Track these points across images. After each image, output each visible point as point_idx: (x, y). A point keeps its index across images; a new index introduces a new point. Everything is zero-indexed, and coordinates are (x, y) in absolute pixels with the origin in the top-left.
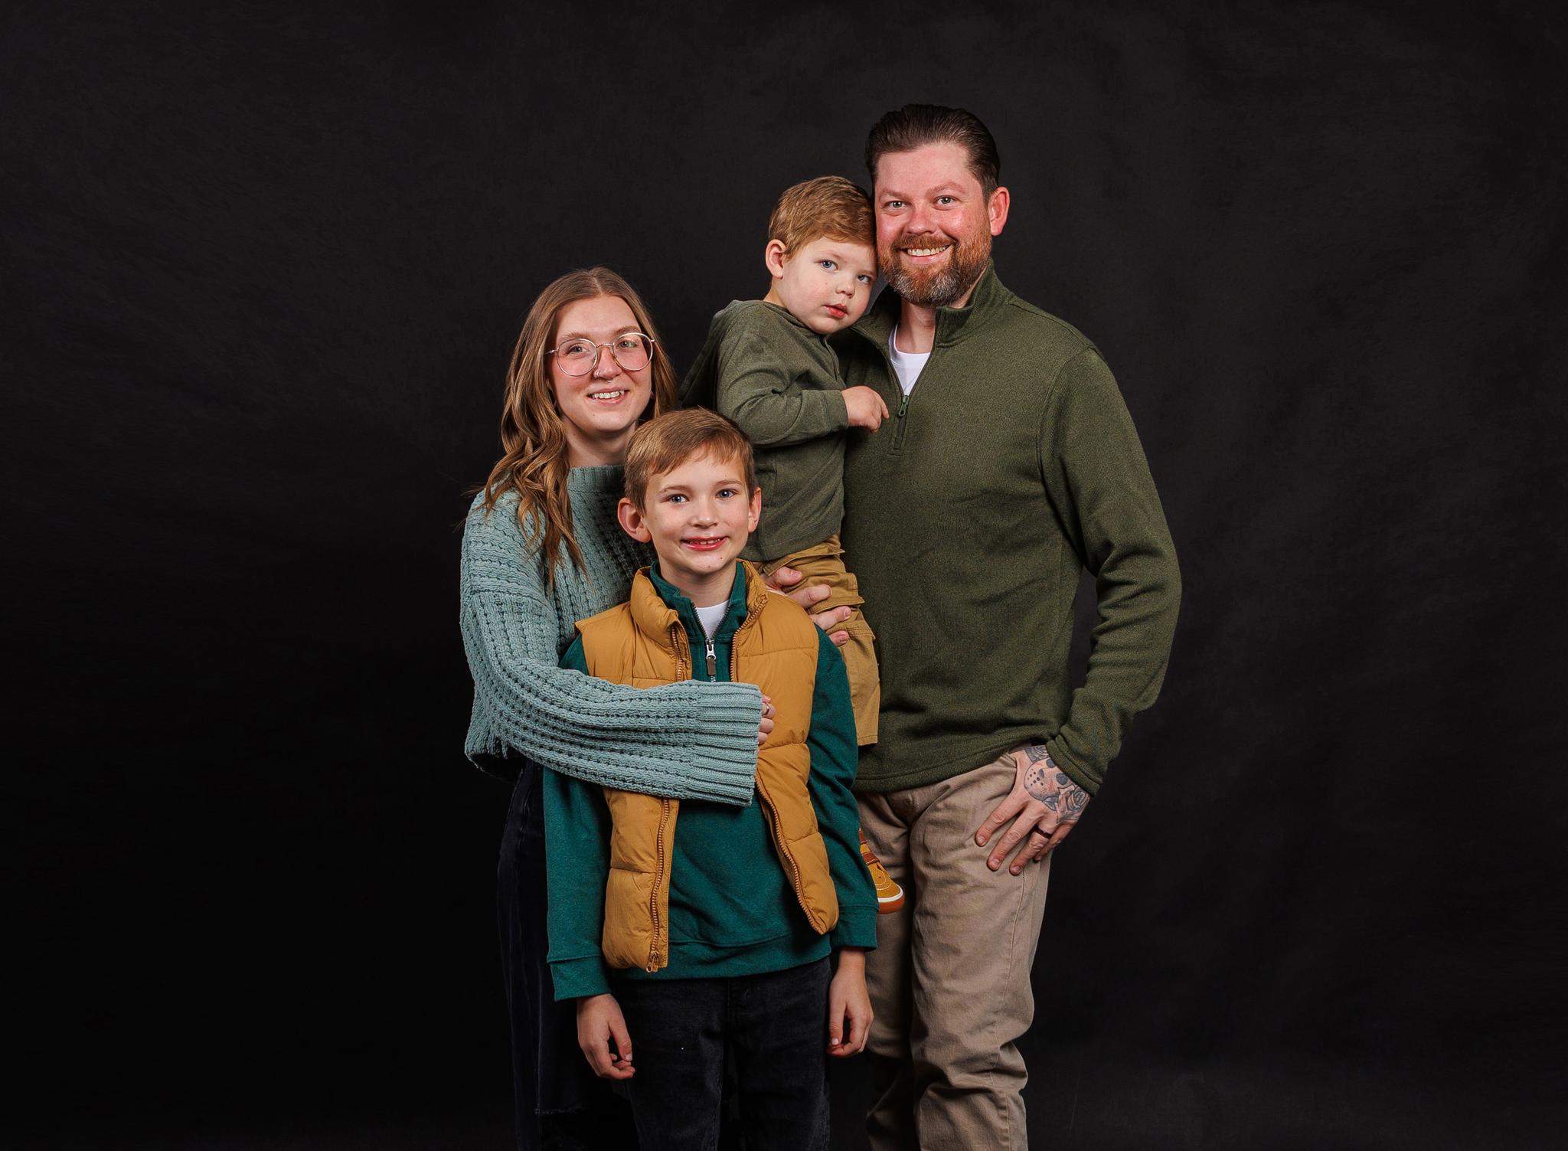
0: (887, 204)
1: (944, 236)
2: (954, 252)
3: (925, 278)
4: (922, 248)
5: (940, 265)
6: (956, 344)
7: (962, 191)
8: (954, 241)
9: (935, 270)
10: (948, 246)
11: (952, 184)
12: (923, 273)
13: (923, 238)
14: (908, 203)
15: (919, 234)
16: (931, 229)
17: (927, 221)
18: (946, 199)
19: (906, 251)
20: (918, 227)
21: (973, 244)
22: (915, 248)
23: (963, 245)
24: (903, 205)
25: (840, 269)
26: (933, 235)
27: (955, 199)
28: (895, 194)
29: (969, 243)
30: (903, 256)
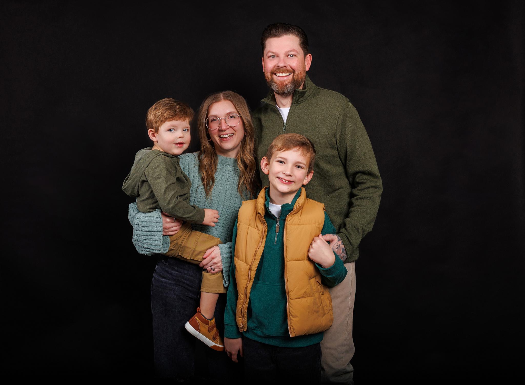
0: (269, 57)
1: (290, 69)
2: (293, 76)
3: (283, 85)
4: (282, 73)
5: (288, 81)
6: (300, 103)
7: (297, 53)
8: (293, 71)
9: (287, 82)
10: (291, 73)
11: (294, 50)
12: (282, 83)
13: (283, 69)
14: (277, 56)
15: (282, 67)
16: (286, 66)
17: (285, 63)
18: (291, 56)
19: (275, 74)
20: (281, 65)
21: (300, 73)
22: (280, 73)
23: (297, 73)
24: (275, 57)
25: (176, 130)
26: (286, 68)
27: (295, 56)
28: (273, 53)
29: (299, 72)
30: (274, 76)
